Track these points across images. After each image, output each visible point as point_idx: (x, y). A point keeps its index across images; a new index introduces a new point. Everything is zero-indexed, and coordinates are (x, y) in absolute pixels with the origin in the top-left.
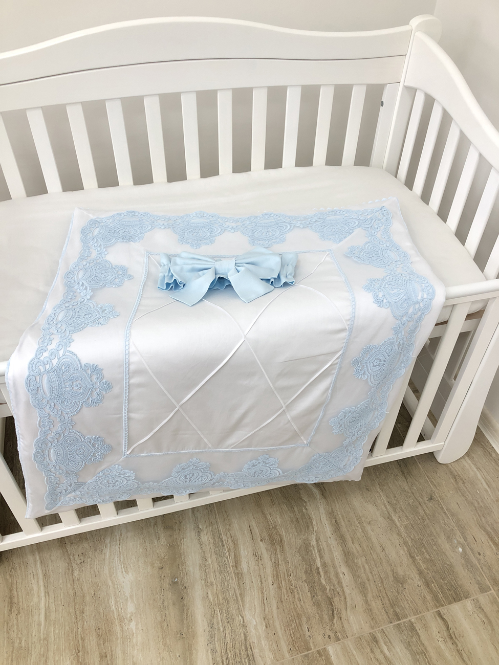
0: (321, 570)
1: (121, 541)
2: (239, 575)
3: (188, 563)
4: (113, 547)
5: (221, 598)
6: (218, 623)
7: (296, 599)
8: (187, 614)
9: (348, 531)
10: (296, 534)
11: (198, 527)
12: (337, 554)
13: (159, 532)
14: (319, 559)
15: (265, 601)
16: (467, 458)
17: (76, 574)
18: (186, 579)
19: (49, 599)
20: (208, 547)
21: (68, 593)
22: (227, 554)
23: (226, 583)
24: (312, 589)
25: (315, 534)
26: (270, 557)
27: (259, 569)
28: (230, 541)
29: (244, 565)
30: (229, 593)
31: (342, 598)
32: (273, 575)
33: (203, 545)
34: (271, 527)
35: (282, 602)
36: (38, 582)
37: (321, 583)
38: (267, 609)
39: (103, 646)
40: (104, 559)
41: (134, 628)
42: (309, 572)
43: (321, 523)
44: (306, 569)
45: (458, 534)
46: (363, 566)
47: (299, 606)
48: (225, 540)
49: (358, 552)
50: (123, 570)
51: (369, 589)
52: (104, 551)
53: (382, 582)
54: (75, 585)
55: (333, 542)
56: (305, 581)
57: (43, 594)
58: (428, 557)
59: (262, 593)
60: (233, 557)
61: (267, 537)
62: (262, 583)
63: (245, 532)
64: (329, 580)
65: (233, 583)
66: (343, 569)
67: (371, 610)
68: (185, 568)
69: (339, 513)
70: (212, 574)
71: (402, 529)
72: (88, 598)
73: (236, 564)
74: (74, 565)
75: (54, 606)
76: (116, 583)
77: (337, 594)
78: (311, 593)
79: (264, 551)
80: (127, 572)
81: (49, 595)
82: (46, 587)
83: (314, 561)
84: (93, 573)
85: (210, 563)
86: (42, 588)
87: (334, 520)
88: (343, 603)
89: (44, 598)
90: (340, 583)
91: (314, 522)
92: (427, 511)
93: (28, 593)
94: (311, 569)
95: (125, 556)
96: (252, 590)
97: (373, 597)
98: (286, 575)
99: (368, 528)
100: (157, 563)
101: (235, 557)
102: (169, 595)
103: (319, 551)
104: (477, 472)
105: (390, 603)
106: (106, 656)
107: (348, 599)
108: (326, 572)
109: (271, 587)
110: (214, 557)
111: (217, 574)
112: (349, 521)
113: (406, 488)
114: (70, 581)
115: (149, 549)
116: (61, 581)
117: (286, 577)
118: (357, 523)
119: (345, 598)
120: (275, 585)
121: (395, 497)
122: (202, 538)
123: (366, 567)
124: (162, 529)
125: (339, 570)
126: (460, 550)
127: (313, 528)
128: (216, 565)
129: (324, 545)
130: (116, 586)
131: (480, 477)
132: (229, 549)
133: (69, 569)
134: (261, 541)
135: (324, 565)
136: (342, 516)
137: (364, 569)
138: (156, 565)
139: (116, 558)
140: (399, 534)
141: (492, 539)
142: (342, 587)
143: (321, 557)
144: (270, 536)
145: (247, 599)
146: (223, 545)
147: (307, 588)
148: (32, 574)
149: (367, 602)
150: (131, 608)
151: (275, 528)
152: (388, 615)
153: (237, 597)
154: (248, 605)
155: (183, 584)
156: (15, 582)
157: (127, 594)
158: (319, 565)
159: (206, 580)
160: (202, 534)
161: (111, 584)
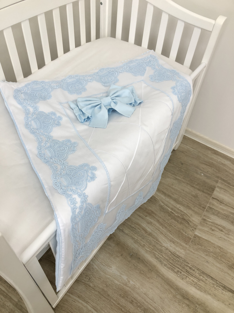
0: (172, 211)
1: (97, 258)
2: (150, 234)
3: (129, 245)
4: (96, 263)
5: (151, 247)
6: (159, 256)
7: (174, 227)
8: (146, 262)
9: (169, 192)
10: (154, 205)
11: (120, 229)
12: (172, 202)
13: (108, 243)
14: (169, 208)
15: (166, 236)
16: (181, 144)
17: (91, 285)
18: (134, 251)
19: (90, 303)
20: (131, 234)
21: (95, 294)
22: (139, 231)
23: (148, 241)
24: (175, 220)
25: (160, 201)
26: (154, 220)
27: (154, 227)
28: (136, 225)
29: (148, 230)
30: (153, 243)
31: (186, 215)
32: (160, 225)
33: (129, 234)
34: (145, 209)
35: (171, 231)
36: (78, 302)
37: (176, 216)
38: (168, 237)
39: (128, 299)
40: (97, 270)
41: (133, 283)
42: (169, 215)
43: (159, 196)
44: (168, 215)
45: (198, 170)
46: (183, 200)
47: (177, 228)
48: (134, 226)
49: (178, 197)
50: (109, 268)
51: (190, 206)
52: (94, 268)
53: (192, 201)
54: (95, 289)
55: (168, 199)
56: (171, 219)
57: (86, 304)
58: (197, 183)
59: (162, 234)
60: (142, 230)
61: (147, 214)
62: (159, 231)
63: (138, 218)
64: (177, 213)
65: (151, 238)
66: (178, 206)
67: (196, 212)
68: (130, 248)
69: (161, 188)
70: (141, 242)
71: (183, 180)
72: (105, 289)
73: (145, 231)
74: (87, 283)
75: (95, 304)
76: (110, 274)
77: (184, 215)
78: (176, 221)
79: (150, 220)
80: (111, 267)
81: (89, 302)
82: (84, 301)
83: (168, 210)
84: (98, 279)
85: (137, 238)
86: (83, 302)
87: (161, 192)
88: (187, 216)
89: (88, 305)
90: (181, 211)
91: (156, 197)
92: (185, 169)
93: (79, 310)
94: (169, 213)
95: (104, 262)
96: (159, 236)
97: (193, 207)
98: (164, 222)
99: (174, 187)
100: (119, 255)
101: (143, 229)
102: (134, 261)
103: (166, 205)
104: (187, 146)
105: (199, 206)
106: (133, 301)
107: (188, 214)
108: (175, 211)
109: (163, 229)
110: (136, 235)
111: (143, 240)
112: (166, 189)
113: (173, 165)
114: (91, 290)
115: (111, 252)
116: (88, 293)
117: (165, 223)
118: (169, 187)
119: (187, 214)
120: (164, 228)
121: (172, 171)
122: (126, 232)
123: (184, 200)
124: (108, 241)
125: (177, 207)
126: (202, 174)
127: (158, 199)
128: (139, 237)
129: (166, 203)
130: (112, 275)
131: (189, 147)
132: (138, 228)
133: (87, 286)
134: (146, 217)
135: (172, 209)
136: (163, 189)
137: (184, 201)
138: (118, 255)
139: (101, 266)
140: (184, 182)
141: (207, 165)
142: (183, 212)
143: (169, 207)
144: (147, 213)
145: (160, 240)
146: (135, 229)
147: (174, 221)
148: (73, 302)
149: (193, 211)
150: (125, 277)
151: (146, 209)
152: (202, 210)
153: (156, 242)
154: (162, 242)
155: (135, 254)
156: (69, 311)
157: (119, 274)
158: (171, 210)
159: (141, 245)
160: (124, 231)
161: (109, 277)
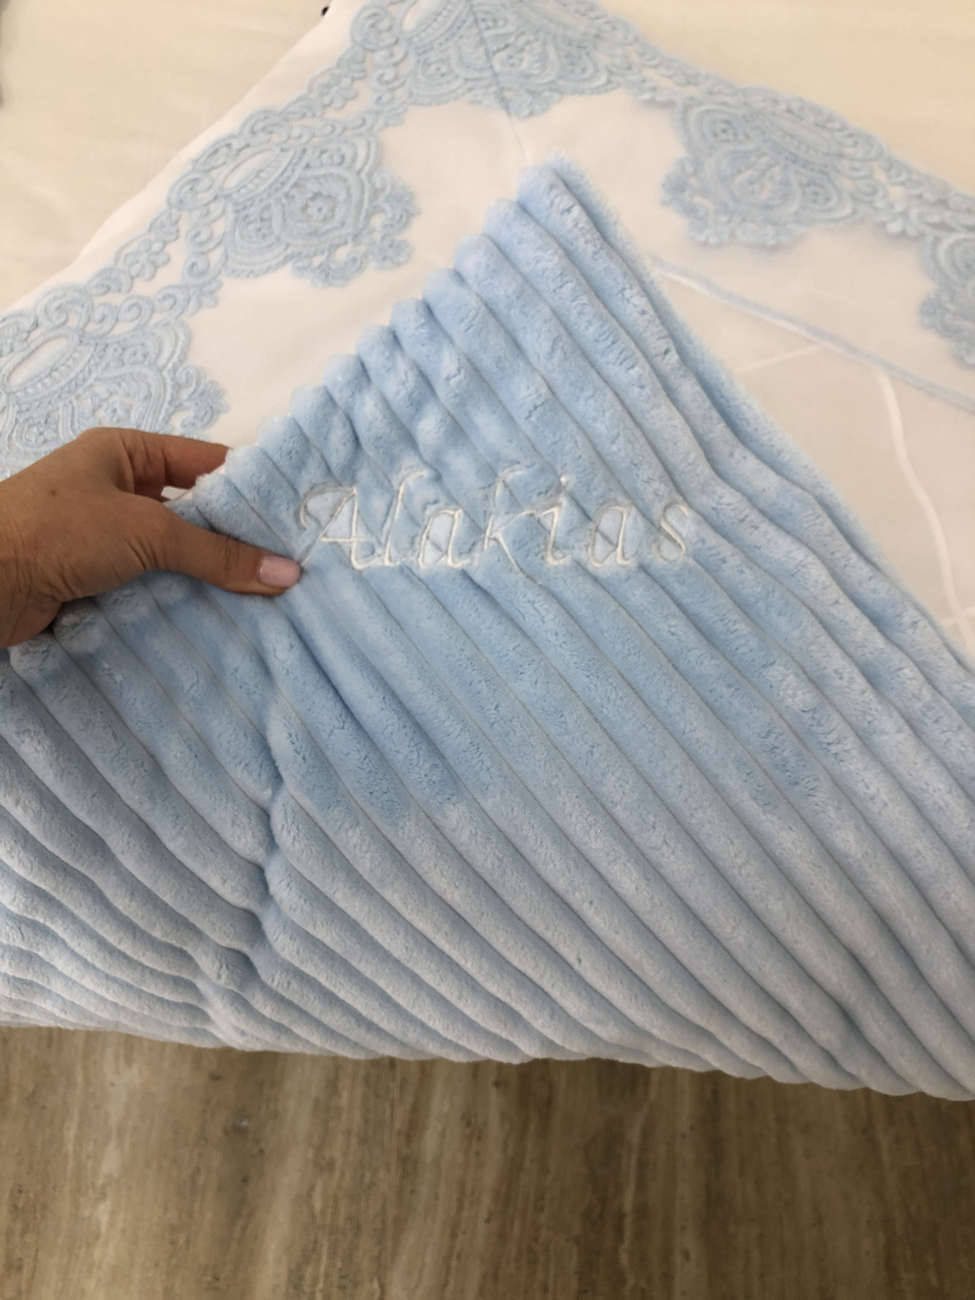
0: (628, 1222)
2: (408, 1165)
3: (288, 1085)
5: (343, 1210)
6: (315, 1281)
8: (244, 1229)
9: (740, 1132)
12: (687, 1194)
14: (632, 1188)
15: (454, 1263)
18: (270, 1128)
22: (396, 1093)
23: (368, 1175)
24: (587, 1268)
25: (646, 1111)
26: (506, 1141)
27: (466, 1164)
29: (430, 1141)
30: (368, 1207)
32: (498, 1193)
35: (496, 1277)
37: (615, 1261)
38: (450, 1287)
39: (17, 1238)
41: (104, 1219)
42: (594, 1216)
44: (589, 1206)
46: (747, 1253)
49: (745, 1206)
50: (121, 1051)
55: (687, 1151)
56: (577, 1240)
58: (934, 1281)
59: (453, 1235)
60: (408, 1106)
62: (461, 1208)
64: (641, 1259)
65: (388, 1180)
66: (688, 1240)
68: (276, 1100)
70: (340, 1137)
71: (892, 1177)
72: (14, 1100)
73: (410, 1129)
76: (93, 1081)
78: (581, 1280)
79: (494, 1118)
80: (129, 1061)
83: (619, 1191)
85: (345, 1104)
90: (668, 1277)
94: (603, 1210)
96: (429, 1219)
98: (532, 1205)
99: (798, 1143)
100: (210, 1061)
101: (415, 1109)
102: (216, 1160)
103: (642, 1165)
106: (20, 1268)
108: (640, 1234)
109: (482, 1227)
110: (359, 1091)
111: (354, 1141)
117: (530, 1213)
120: (493, 1226)
123: (756, 1256)
125: (678, 1240)
128: (358, 1115)
129: (660, 1153)
130: (91, 1089)
134: (497, 1084)
135: (642, 1211)
137: (748, 1259)
140: (879, 1192)
142: (668, 1290)
143: (641, 1186)
145: (410, 1240)
147: (574, 1262)
150: (111, 1162)
153: (384, 1222)
154: (404, 1258)
155: (257, 1142)
157: (113, 1121)
158: (628, 1209)
159: (319, 1149)
161: (79, 1079)
